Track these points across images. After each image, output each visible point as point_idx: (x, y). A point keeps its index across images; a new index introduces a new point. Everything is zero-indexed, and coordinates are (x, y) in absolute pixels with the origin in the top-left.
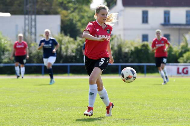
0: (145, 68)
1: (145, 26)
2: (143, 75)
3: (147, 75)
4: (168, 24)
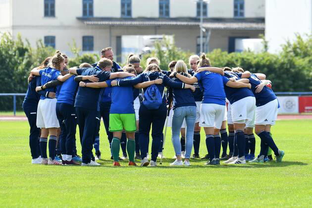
4: (90, 17)
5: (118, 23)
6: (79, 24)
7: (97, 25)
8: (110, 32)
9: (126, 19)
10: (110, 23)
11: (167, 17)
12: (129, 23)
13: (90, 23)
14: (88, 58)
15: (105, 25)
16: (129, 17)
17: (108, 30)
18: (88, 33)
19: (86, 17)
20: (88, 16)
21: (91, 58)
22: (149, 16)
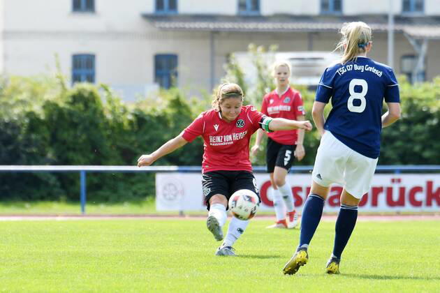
0: (83, 183)
1: (84, 21)
2: (76, 209)
3: (90, 209)
4: (172, 13)
5: (228, 25)
6: (145, 27)
7: (183, 29)
8: (212, 46)
9: (246, 18)
10: (212, 25)
11: (337, 13)
12: (251, 26)
13: (167, 25)
14: (86, 95)
15: (200, 30)
16: (254, 13)
17: (208, 42)
18: (166, 47)
19: (161, 13)
20: (166, 11)
21: (92, 93)
22: (297, 10)
